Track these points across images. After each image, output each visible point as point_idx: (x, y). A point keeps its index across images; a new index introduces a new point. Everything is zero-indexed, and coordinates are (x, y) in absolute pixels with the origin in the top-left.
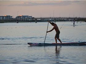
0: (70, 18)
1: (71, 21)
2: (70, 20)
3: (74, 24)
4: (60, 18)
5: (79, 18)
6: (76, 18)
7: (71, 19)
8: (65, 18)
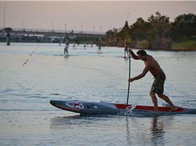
0: (53, 33)
1: (56, 41)
2: (53, 38)
3: (66, 50)
4: (24, 32)
5: (81, 34)
6: (72, 34)
7: (58, 37)
8: (38, 33)
